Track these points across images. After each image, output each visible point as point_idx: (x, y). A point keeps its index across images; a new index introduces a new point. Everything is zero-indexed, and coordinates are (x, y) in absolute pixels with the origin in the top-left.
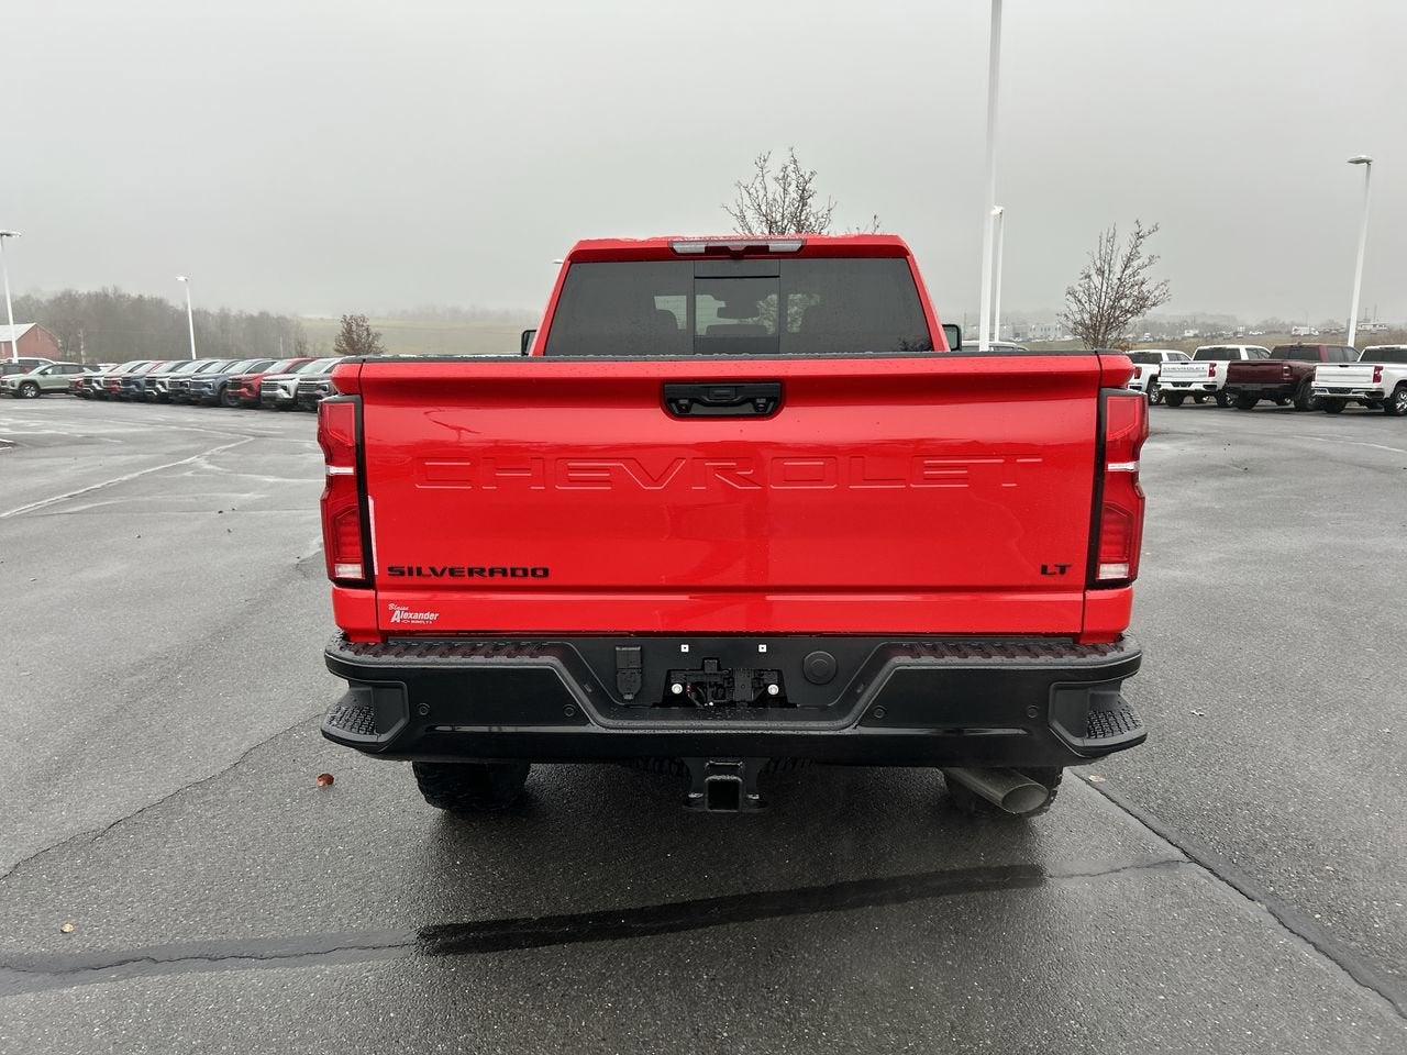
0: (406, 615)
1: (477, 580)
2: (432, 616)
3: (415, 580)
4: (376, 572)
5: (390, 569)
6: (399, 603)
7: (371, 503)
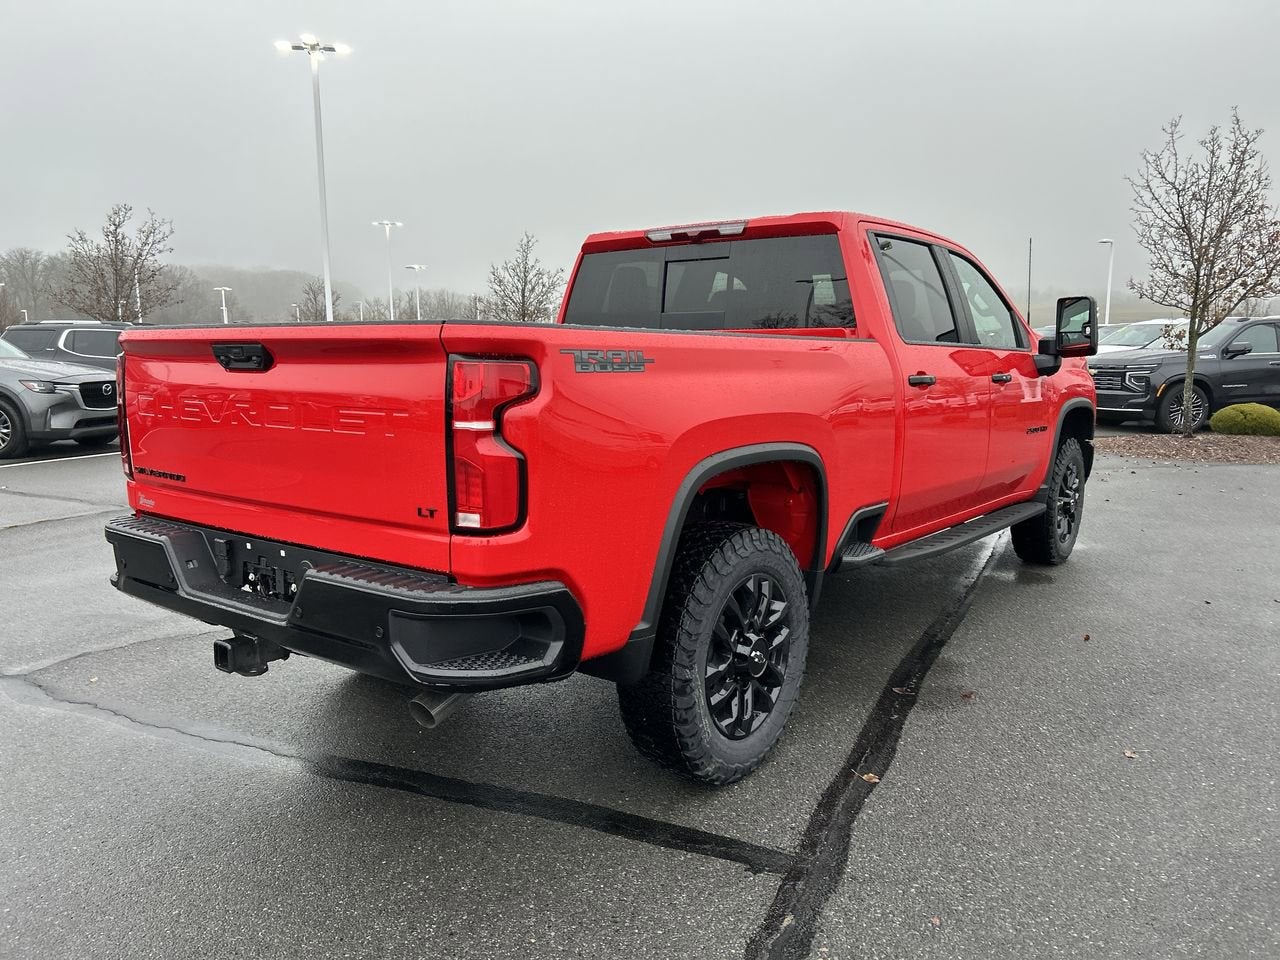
4: (133, 470)
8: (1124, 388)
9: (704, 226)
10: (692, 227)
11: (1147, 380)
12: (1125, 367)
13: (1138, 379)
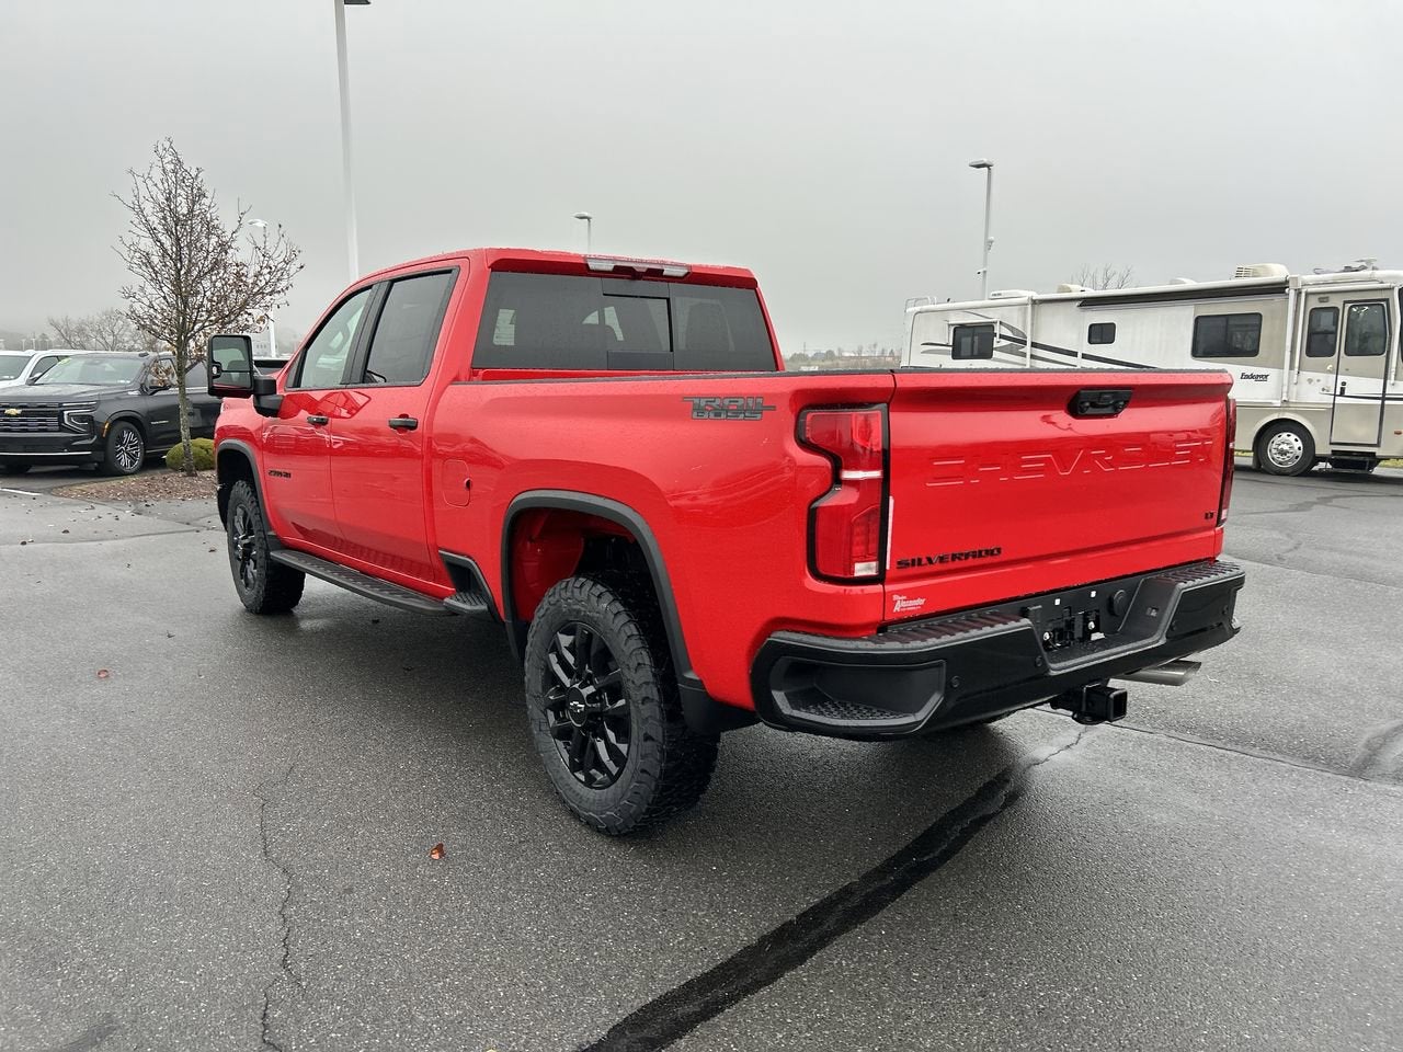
0: (904, 604)
1: (958, 564)
2: (920, 601)
3: (916, 570)
4: (888, 567)
5: (899, 563)
6: (900, 593)
7: (891, 502)
8: (62, 429)
9: (651, 263)
10: (642, 262)
11: (90, 419)
12: (60, 405)
13: (81, 418)
